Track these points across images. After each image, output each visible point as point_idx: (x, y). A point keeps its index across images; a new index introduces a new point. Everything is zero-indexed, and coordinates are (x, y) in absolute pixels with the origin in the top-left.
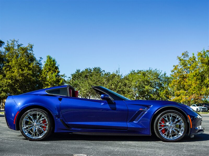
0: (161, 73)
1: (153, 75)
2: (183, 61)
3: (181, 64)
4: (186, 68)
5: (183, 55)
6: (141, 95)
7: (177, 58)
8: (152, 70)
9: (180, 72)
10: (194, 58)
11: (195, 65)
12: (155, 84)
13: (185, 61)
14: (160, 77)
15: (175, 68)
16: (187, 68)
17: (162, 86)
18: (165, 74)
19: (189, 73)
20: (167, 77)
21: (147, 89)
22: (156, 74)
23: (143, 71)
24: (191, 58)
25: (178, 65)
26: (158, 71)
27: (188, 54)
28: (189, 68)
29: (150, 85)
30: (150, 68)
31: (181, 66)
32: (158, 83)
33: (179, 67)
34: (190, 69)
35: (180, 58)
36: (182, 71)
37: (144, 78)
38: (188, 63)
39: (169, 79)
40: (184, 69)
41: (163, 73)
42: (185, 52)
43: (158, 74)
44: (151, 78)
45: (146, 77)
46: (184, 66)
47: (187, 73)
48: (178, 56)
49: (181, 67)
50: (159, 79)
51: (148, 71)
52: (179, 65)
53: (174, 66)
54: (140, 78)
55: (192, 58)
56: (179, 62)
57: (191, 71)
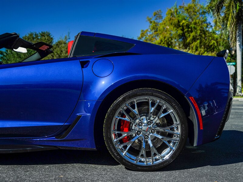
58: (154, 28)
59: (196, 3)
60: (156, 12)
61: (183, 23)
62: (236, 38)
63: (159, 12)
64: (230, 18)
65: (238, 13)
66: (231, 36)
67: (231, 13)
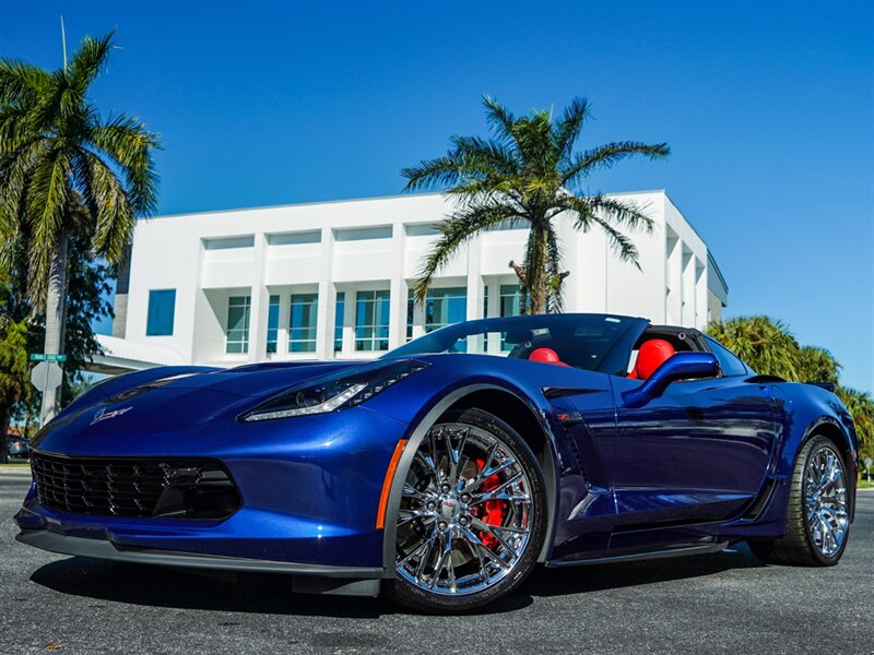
64: (48, 213)
65: (67, 205)
66: (34, 268)
67: (53, 199)
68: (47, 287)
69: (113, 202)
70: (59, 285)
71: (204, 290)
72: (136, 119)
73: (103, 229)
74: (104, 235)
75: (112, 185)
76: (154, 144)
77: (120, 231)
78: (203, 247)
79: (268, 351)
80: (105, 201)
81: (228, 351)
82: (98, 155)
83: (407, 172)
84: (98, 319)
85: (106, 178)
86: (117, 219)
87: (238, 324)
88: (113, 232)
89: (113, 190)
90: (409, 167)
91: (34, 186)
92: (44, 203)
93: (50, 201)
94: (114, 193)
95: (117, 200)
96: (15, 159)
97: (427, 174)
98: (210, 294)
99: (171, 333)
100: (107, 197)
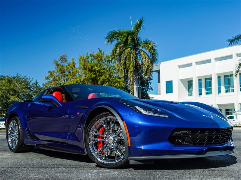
0: (31, 81)
1: (21, 84)
2: (61, 67)
3: (58, 70)
4: (63, 76)
5: (61, 59)
6: (5, 108)
7: (54, 62)
8: (21, 77)
9: (57, 80)
10: (73, 64)
11: (75, 71)
12: (24, 95)
13: (63, 66)
14: (30, 87)
15: (51, 75)
16: (65, 76)
17: (32, 98)
18: (37, 83)
19: (67, 81)
20: (39, 87)
21: (12, 100)
22: (25, 82)
23: (8, 76)
24: (69, 64)
25: (54, 71)
26: (28, 78)
27: (66, 58)
28: (67, 76)
29: (17, 95)
30: (17, 74)
31: (58, 72)
32: (27, 94)
33: (55, 74)
34: (69, 77)
35: (57, 62)
36: (59, 79)
37: (10, 85)
38: (67, 69)
39: (41, 90)
40: (61, 76)
41: (34, 82)
42: (63, 56)
43: (27, 82)
44: (18, 86)
45: (12, 85)
46: (61, 73)
47: (65, 81)
48: (54, 60)
49: (58, 74)
50: (29, 88)
51: (14, 78)
52: (56, 71)
53: (50, 72)
54: (4, 86)
55: (71, 63)
56: (56, 68)
57: (69, 79)
58: (60, 70)
59: (103, 52)
60: (62, 56)
61: (96, 69)
62: (133, 82)
63: (64, 56)
64: (131, 67)
65: (135, 64)
66: (130, 80)
67: (132, 63)
68: (133, 84)
69: (147, 61)
70: (136, 84)
71: (180, 80)
72: (151, 39)
73: (145, 69)
74: (146, 70)
75: (146, 57)
76: (155, 45)
77: (149, 68)
78: (179, 68)
79: (199, 95)
80: (145, 61)
81: (189, 96)
82: (142, 49)
83: (228, 41)
84: (149, 91)
85: (145, 55)
86: (148, 66)
87: (191, 88)
88: (147, 69)
89: (146, 58)
90: (229, 39)
91: (127, 61)
92: (130, 64)
93: (131, 64)
94: (147, 59)
95: (148, 61)
96: (122, 55)
97: (235, 40)
98: (182, 81)
99: (172, 92)
100: (145, 60)
